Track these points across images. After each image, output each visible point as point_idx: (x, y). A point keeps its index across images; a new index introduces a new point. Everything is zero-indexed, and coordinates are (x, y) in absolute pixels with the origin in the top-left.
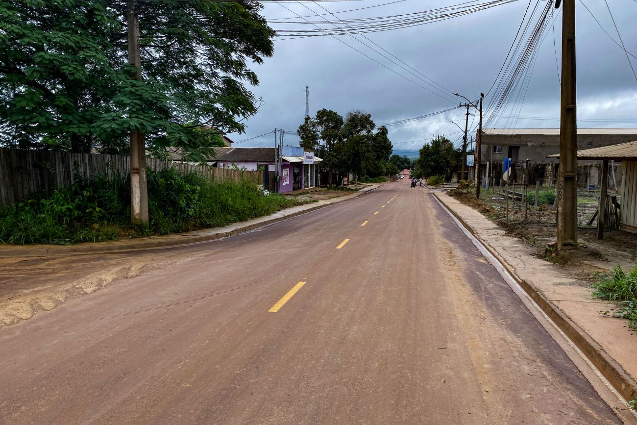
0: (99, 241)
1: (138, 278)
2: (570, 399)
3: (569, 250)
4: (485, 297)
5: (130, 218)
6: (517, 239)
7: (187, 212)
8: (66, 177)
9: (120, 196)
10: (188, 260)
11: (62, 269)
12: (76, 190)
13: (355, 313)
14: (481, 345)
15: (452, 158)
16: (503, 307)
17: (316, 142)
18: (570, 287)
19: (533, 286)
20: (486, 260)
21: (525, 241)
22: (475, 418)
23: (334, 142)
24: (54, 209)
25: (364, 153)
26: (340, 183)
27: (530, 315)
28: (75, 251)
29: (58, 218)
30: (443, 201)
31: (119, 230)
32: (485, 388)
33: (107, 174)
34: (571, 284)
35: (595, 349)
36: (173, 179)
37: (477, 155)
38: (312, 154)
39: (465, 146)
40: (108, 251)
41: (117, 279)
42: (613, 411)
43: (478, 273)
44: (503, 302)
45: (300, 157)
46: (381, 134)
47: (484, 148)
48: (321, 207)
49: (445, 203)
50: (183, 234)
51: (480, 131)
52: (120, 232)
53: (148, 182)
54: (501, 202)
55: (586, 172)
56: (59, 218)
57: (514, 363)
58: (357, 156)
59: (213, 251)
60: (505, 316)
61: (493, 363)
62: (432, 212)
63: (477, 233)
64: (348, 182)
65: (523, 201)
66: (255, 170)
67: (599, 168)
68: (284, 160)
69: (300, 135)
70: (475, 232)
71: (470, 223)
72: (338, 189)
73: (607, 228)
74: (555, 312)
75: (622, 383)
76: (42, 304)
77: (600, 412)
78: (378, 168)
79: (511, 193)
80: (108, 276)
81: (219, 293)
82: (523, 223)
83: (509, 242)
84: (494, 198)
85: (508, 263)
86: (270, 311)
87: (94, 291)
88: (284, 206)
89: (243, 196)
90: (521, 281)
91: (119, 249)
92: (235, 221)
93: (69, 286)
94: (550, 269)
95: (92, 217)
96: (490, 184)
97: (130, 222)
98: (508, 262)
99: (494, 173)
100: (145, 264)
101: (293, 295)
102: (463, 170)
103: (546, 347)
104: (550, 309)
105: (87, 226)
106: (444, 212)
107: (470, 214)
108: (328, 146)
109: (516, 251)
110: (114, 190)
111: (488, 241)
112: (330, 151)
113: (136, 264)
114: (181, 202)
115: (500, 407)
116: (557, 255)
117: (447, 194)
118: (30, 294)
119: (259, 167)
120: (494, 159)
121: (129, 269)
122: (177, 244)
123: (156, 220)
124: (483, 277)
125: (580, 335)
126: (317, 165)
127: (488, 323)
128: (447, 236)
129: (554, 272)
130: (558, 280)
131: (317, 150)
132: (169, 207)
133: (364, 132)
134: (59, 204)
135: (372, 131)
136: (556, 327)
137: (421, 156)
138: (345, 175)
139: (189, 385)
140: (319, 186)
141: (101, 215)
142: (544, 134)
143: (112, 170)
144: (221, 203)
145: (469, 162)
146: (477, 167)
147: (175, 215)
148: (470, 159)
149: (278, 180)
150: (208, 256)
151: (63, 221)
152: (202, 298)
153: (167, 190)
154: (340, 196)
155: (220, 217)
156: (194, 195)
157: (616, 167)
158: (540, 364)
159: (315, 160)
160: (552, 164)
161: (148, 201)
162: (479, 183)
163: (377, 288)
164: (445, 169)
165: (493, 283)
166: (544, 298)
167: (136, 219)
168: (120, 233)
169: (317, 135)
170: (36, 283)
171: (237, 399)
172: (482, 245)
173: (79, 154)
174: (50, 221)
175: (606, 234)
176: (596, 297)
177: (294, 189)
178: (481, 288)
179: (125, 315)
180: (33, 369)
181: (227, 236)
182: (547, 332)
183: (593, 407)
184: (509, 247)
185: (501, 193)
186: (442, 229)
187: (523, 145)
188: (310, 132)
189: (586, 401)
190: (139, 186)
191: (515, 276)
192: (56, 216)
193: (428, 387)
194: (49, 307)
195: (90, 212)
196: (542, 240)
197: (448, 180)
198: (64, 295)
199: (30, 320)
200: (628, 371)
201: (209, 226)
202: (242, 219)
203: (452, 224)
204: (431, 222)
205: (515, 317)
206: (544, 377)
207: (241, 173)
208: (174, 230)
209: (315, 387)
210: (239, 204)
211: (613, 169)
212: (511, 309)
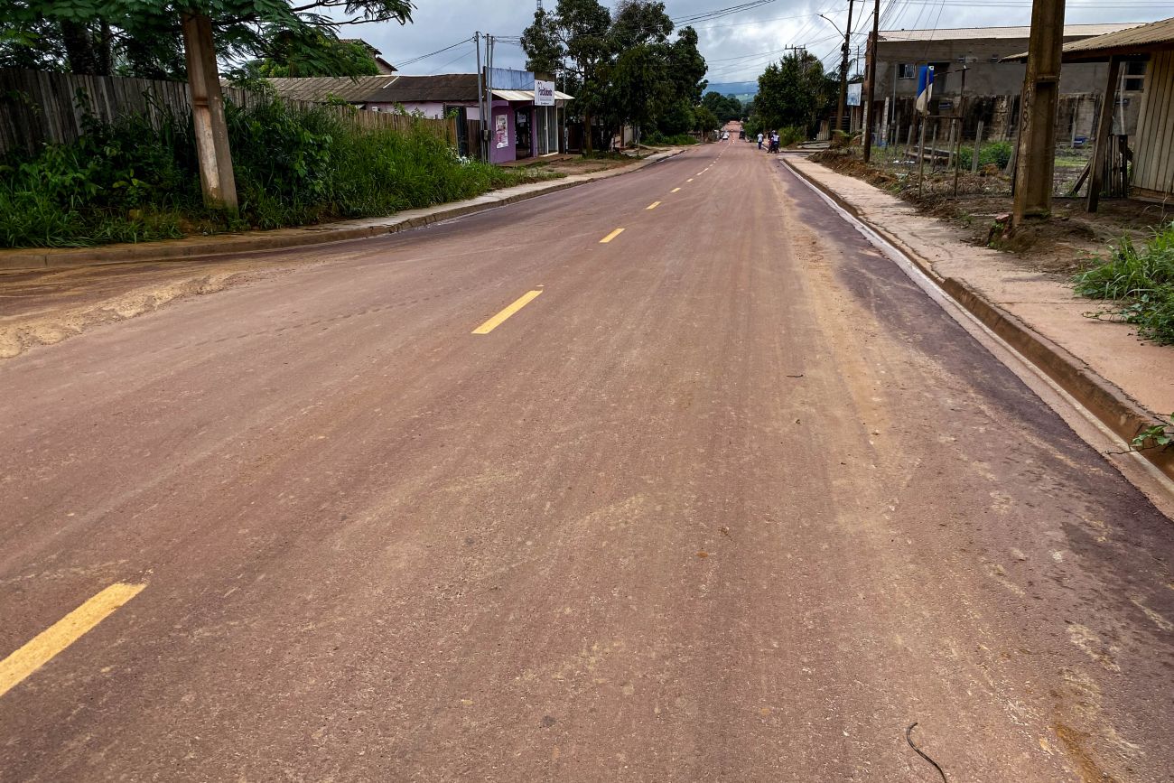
0: (144, 241)
1: (222, 293)
2: (1026, 441)
3: (1034, 225)
4: (876, 304)
5: (201, 197)
6: (938, 219)
7: (310, 187)
8: (67, 123)
9: (178, 156)
10: (317, 265)
11: (76, 285)
12: (87, 146)
13: (635, 332)
14: (866, 370)
15: (819, 91)
16: (908, 318)
17: (557, 62)
18: (1032, 283)
19: (965, 285)
20: (880, 252)
21: (952, 222)
22: (853, 470)
23: (593, 61)
24: (49, 181)
25: (653, 81)
26: (605, 146)
27: (958, 327)
28: (98, 258)
29: (58, 199)
30: (801, 169)
31: (181, 221)
32: (871, 429)
33: (146, 114)
34: (1034, 280)
35: (1074, 369)
36: (279, 122)
37: (867, 84)
38: (550, 85)
39: (845, 66)
40: (164, 258)
41: (183, 296)
42: (1101, 457)
43: (864, 271)
44: (908, 312)
45: (528, 92)
46: (685, 42)
47: (881, 67)
48: (570, 185)
49: (805, 172)
50: (305, 228)
51: (874, 34)
52: (184, 224)
53: (230, 131)
54: (908, 167)
55: (1070, 111)
56: (61, 199)
57: (926, 394)
58: (638, 87)
59: (364, 253)
60: (912, 331)
61: (889, 395)
62: (780, 186)
63: (864, 214)
64: (622, 145)
65: (950, 163)
66: (439, 118)
67: (1097, 104)
68: (496, 98)
69: (525, 48)
70: (860, 212)
71: (850, 199)
72: (603, 157)
73: (1105, 196)
74: (1005, 320)
75: (1120, 415)
76: (37, 335)
77: (1078, 457)
78: (680, 115)
79: (929, 152)
80: (164, 292)
81: (378, 310)
82: (949, 193)
83: (921, 224)
84: (897, 161)
85: (919, 255)
86: (475, 332)
87: (139, 314)
88: (499, 184)
89: (417, 160)
90: (943, 281)
91: (185, 255)
92: (405, 208)
93: (91, 309)
94: (999, 260)
95: (126, 197)
96: (890, 140)
97: (202, 206)
98: (920, 253)
99: (899, 117)
100: (235, 273)
101: (517, 310)
102: (840, 112)
103: (985, 372)
104: (994, 317)
105: (116, 213)
106: (802, 185)
107: (853, 187)
108: (583, 70)
109: (935, 237)
110: (164, 143)
111: (884, 225)
112: (586, 79)
113: (218, 275)
114: (297, 166)
115: (900, 454)
116: (1011, 236)
117: (809, 159)
118: (14, 321)
119: (447, 111)
120: (899, 90)
121: (205, 281)
122: (295, 244)
123: (253, 202)
124: (874, 277)
125: (1049, 350)
126: (561, 110)
127: (880, 340)
128: (807, 219)
129: (1005, 263)
130: (1012, 275)
131: (561, 79)
132: (275, 176)
133: (651, 40)
134: (56, 172)
135: (668, 37)
136: (1005, 343)
137: (762, 89)
138: (615, 129)
139: (322, 437)
140: (566, 150)
141: (142, 193)
142: (998, 37)
143: (156, 107)
144: (376, 172)
145: (853, 99)
146: (866, 108)
147: (289, 193)
148: (855, 91)
149: (486, 139)
150: (355, 258)
151: (69, 206)
152: (345, 317)
153: (268, 143)
154: (607, 169)
155: (376, 198)
156: (321, 153)
157: (1128, 100)
158: (973, 395)
159: (556, 97)
160: (1009, 97)
161: (233, 164)
162: (870, 139)
163: (676, 295)
164: (807, 114)
165: (890, 284)
166: (986, 302)
167: (212, 200)
168: (185, 227)
169: (560, 48)
170: (24, 306)
171: (415, 453)
172: (872, 232)
173: (86, 76)
174: (42, 202)
175: (1102, 204)
176: (1079, 295)
177: (518, 158)
178: (869, 293)
179: (198, 345)
180: (25, 424)
181: (391, 232)
182: (988, 351)
183: (1066, 451)
184: (923, 231)
185: (910, 153)
186: (800, 210)
187: (955, 61)
188: (546, 42)
189: (1054, 443)
190: (211, 133)
191: (933, 273)
192: (54, 195)
193: (768, 430)
194: (52, 338)
195: (120, 188)
196: (984, 218)
197: (812, 135)
198: (82, 321)
199: (15, 359)
200: (1134, 396)
201: (357, 216)
202: (418, 204)
203: (819, 203)
204: (779, 200)
205: (931, 331)
206: (982, 412)
207: (414, 122)
208: (288, 220)
209: (560, 434)
210: (413, 175)
211: (1121, 105)
212: (923, 321)
